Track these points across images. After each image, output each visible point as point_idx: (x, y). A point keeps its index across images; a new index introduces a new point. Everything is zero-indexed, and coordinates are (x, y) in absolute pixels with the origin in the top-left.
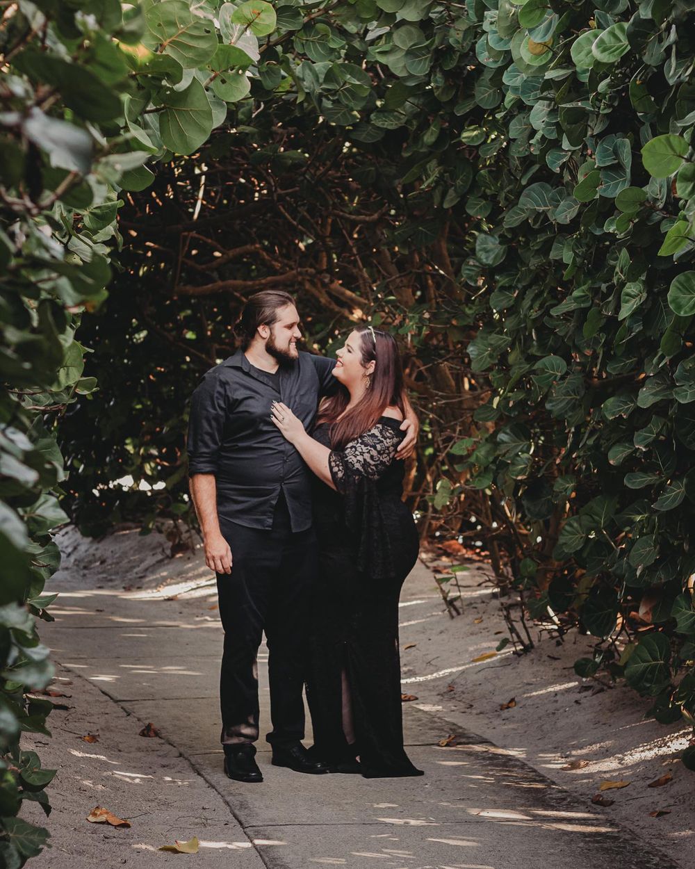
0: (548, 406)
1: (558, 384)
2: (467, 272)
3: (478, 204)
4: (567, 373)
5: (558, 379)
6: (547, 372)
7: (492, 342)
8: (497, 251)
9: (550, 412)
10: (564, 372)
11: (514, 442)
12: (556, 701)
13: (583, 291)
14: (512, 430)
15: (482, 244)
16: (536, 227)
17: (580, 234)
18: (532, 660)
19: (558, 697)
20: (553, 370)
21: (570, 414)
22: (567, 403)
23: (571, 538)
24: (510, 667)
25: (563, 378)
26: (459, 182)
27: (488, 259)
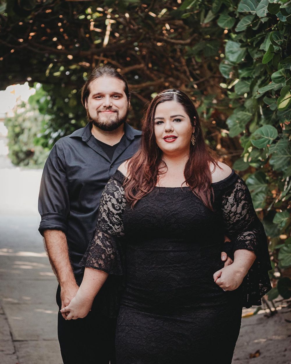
0: (271, 162)
1: (270, 147)
2: (223, 69)
3: (226, 20)
4: (278, 139)
5: (270, 143)
6: (263, 138)
7: (239, 117)
8: (239, 53)
9: (272, 166)
10: (275, 137)
11: (257, 184)
12: (284, 356)
13: (280, 73)
14: (256, 176)
15: (230, 47)
16: (255, 29)
17: (277, 27)
18: (275, 321)
19: (286, 353)
20: (267, 135)
21: (286, 168)
22: (285, 160)
23: (287, 256)
24: (262, 325)
25: (274, 142)
26: (214, 5)
27: (233, 58)
